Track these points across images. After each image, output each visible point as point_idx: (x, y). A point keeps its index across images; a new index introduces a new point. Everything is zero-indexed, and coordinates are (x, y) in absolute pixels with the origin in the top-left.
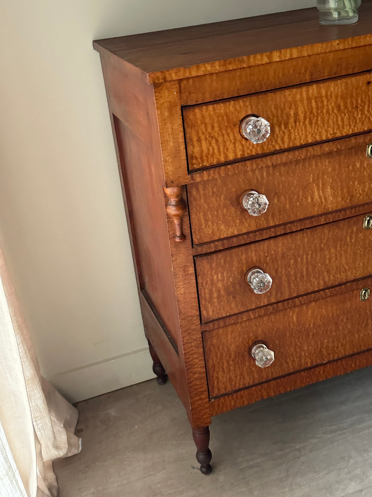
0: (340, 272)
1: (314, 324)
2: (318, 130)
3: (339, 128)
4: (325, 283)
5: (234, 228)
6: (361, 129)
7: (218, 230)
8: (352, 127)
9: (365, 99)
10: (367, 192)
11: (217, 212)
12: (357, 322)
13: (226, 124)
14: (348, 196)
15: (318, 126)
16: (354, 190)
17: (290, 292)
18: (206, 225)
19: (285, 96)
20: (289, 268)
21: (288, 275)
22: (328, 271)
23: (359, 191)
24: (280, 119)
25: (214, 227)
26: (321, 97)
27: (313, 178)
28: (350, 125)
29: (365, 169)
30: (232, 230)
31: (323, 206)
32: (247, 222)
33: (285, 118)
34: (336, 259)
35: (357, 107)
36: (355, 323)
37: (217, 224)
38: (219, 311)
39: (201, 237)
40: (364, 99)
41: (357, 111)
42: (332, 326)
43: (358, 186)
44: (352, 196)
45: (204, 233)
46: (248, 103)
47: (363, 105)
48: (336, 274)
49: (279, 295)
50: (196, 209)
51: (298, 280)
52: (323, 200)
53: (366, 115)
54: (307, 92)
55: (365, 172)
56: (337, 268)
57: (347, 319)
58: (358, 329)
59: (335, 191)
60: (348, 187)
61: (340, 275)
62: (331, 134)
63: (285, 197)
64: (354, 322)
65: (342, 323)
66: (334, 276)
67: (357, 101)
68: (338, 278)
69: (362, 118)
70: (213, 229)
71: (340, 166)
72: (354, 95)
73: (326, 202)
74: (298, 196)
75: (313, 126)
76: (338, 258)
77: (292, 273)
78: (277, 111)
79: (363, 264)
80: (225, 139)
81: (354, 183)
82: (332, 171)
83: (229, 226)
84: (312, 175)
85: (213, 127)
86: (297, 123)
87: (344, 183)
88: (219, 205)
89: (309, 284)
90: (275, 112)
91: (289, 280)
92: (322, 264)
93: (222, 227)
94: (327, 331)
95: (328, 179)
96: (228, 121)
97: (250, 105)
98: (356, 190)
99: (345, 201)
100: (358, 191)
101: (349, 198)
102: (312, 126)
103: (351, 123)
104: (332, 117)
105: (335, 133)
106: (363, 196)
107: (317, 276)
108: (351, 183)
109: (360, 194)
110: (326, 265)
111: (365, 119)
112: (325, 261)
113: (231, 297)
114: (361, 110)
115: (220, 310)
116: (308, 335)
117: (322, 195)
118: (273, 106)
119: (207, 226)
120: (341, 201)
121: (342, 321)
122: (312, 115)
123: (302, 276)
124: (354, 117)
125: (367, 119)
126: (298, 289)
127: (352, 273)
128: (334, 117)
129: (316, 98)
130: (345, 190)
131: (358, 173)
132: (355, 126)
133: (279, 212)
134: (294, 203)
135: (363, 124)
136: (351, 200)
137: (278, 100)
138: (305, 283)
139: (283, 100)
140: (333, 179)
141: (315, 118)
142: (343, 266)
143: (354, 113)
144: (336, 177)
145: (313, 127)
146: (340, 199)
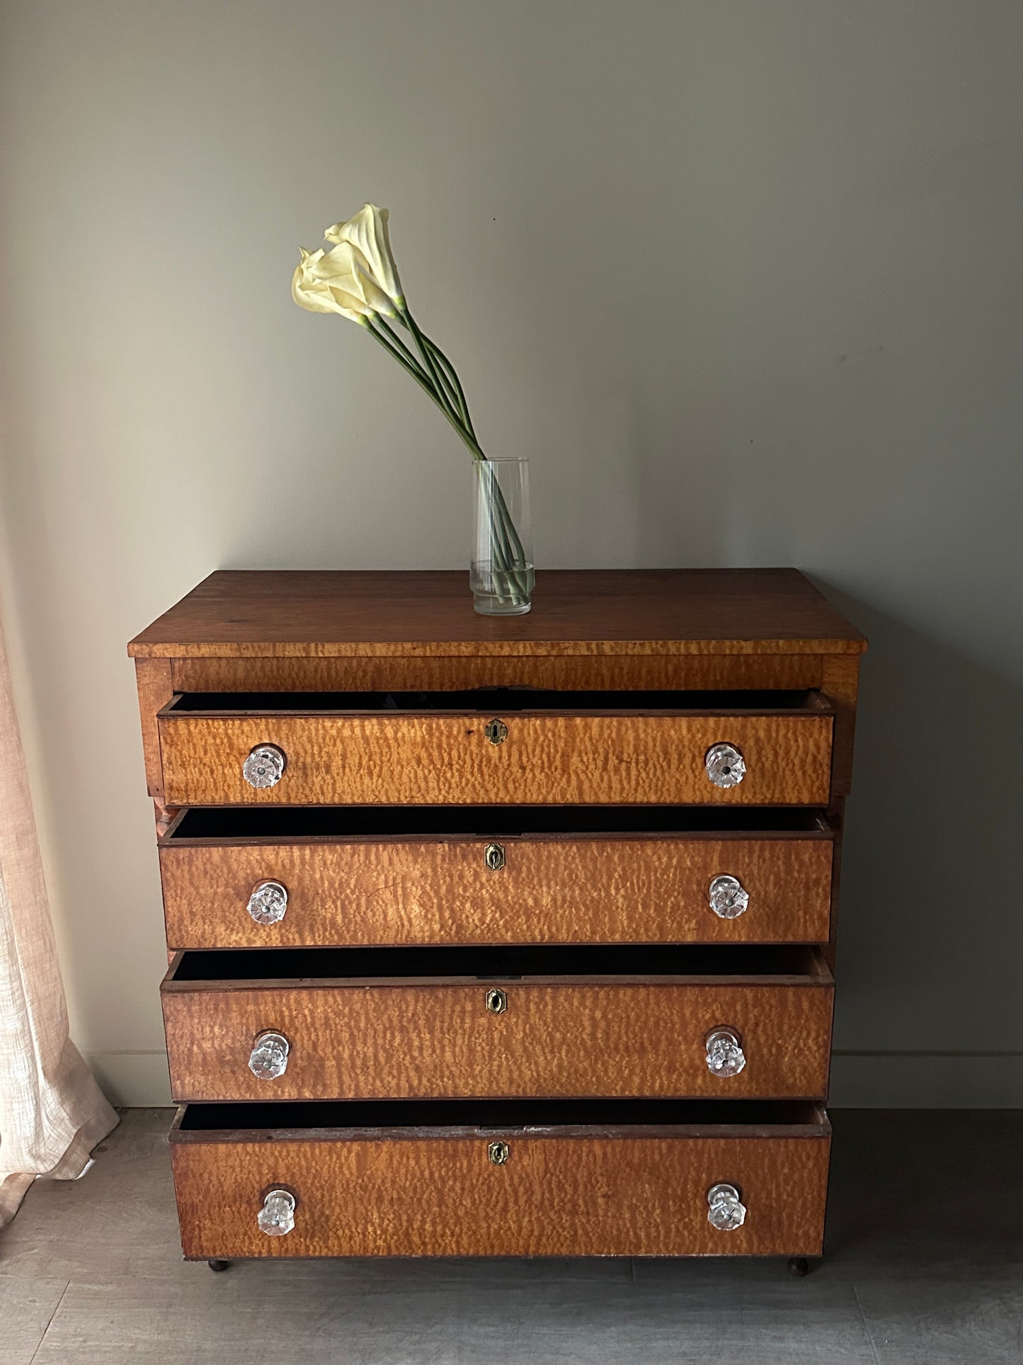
0: (442, 1077)
1: (393, 1182)
2: (383, 786)
3: (420, 791)
4: (411, 1087)
5: (240, 935)
6: (459, 799)
7: (213, 932)
8: (443, 792)
9: (466, 754)
10: (488, 925)
11: (213, 904)
12: (484, 1200)
13: (228, 751)
14: (452, 924)
15: (383, 781)
16: (464, 916)
17: (341, 1088)
18: (192, 921)
19: (324, 727)
20: (339, 1045)
21: (338, 1058)
22: (417, 1069)
23: (474, 920)
24: (318, 759)
25: (206, 927)
26: (386, 739)
27: (386, 882)
28: (440, 790)
29: (482, 886)
30: (237, 938)
31: (405, 933)
32: (265, 931)
33: (325, 758)
34: (434, 1051)
35: (450, 765)
36: (481, 1202)
37: (211, 922)
38: (205, 1089)
39: (182, 937)
40: (462, 754)
41: (452, 769)
42: (431, 1193)
43: (472, 911)
44: (460, 927)
45: (187, 932)
46: (263, 727)
47: (462, 763)
48: (434, 1077)
49: (320, 1088)
50: (175, 891)
51: (359, 1071)
52: (406, 923)
53: (468, 781)
54: (363, 727)
55: (484, 891)
56: (436, 1067)
57: (463, 1189)
58: (487, 1214)
59: (427, 910)
60: (452, 910)
61: (442, 1081)
62: (406, 797)
63: (334, 902)
64: (476, 1196)
65: (452, 1194)
66: (429, 1081)
67: (449, 754)
68: (437, 1085)
69: (461, 782)
70: (204, 929)
71: (434, 870)
72: (445, 746)
73: (411, 925)
74: (358, 905)
75: (375, 778)
76: (438, 1051)
77: (346, 1055)
78: (312, 747)
79: (490, 1071)
80: (226, 772)
81: (462, 904)
82: (422, 877)
83: (232, 930)
84: (383, 877)
85: (206, 752)
86: (347, 770)
87: (444, 902)
88: (216, 893)
89: (378, 1082)
90: (308, 747)
91: (339, 1066)
92: (405, 1054)
93: (221, 929)
94: (419, 1200)
95: (414, 889)
96: (231, 746)
97: (267, 729)
98: (467, 917)
99: (445, 931)
100: (471, 920)
101: (454, 928)
102: (372, 779)
103: (442, 787)
104: (406, 771)
105: (413, 797)
106: (482, 931)
107: (395, 1072)
108: (458, 903)
109: (477, 927)
110: (414, 1058)
111: (467, 785)
112: (410, 1050)
113: (228, 1070)
114: (458, 770)
115: (206, 1086)
116: (380, 1199)
117: (403, 913)
118: (305, 739)
119: (194, 923)
120: (440, 931)
121: (452, 1189)
122: (371, 763)
123: (365, 1067)
124: (446, 779)
125: (470, 786)
126: (357, 1086)
127: (467, 1084)
128: (410, 772)
129: (377, 739)
130: (447, 914)
131: (471, 890)
132: (448, 792)
133: (324, 925)
134: (352, 916)
135: (462, 792)
136: (457, 932)
137: (314, 732)
138: (370, 1078)
139: (321, 732)
140: (424, 891)
141: (378, 768)
142: (448, 1067)
143: (445, 772)
144: (428, 888)
145: (374, 781)
146: (437, 927)
